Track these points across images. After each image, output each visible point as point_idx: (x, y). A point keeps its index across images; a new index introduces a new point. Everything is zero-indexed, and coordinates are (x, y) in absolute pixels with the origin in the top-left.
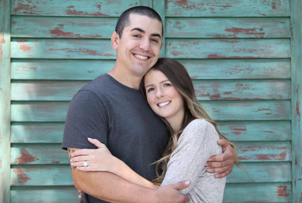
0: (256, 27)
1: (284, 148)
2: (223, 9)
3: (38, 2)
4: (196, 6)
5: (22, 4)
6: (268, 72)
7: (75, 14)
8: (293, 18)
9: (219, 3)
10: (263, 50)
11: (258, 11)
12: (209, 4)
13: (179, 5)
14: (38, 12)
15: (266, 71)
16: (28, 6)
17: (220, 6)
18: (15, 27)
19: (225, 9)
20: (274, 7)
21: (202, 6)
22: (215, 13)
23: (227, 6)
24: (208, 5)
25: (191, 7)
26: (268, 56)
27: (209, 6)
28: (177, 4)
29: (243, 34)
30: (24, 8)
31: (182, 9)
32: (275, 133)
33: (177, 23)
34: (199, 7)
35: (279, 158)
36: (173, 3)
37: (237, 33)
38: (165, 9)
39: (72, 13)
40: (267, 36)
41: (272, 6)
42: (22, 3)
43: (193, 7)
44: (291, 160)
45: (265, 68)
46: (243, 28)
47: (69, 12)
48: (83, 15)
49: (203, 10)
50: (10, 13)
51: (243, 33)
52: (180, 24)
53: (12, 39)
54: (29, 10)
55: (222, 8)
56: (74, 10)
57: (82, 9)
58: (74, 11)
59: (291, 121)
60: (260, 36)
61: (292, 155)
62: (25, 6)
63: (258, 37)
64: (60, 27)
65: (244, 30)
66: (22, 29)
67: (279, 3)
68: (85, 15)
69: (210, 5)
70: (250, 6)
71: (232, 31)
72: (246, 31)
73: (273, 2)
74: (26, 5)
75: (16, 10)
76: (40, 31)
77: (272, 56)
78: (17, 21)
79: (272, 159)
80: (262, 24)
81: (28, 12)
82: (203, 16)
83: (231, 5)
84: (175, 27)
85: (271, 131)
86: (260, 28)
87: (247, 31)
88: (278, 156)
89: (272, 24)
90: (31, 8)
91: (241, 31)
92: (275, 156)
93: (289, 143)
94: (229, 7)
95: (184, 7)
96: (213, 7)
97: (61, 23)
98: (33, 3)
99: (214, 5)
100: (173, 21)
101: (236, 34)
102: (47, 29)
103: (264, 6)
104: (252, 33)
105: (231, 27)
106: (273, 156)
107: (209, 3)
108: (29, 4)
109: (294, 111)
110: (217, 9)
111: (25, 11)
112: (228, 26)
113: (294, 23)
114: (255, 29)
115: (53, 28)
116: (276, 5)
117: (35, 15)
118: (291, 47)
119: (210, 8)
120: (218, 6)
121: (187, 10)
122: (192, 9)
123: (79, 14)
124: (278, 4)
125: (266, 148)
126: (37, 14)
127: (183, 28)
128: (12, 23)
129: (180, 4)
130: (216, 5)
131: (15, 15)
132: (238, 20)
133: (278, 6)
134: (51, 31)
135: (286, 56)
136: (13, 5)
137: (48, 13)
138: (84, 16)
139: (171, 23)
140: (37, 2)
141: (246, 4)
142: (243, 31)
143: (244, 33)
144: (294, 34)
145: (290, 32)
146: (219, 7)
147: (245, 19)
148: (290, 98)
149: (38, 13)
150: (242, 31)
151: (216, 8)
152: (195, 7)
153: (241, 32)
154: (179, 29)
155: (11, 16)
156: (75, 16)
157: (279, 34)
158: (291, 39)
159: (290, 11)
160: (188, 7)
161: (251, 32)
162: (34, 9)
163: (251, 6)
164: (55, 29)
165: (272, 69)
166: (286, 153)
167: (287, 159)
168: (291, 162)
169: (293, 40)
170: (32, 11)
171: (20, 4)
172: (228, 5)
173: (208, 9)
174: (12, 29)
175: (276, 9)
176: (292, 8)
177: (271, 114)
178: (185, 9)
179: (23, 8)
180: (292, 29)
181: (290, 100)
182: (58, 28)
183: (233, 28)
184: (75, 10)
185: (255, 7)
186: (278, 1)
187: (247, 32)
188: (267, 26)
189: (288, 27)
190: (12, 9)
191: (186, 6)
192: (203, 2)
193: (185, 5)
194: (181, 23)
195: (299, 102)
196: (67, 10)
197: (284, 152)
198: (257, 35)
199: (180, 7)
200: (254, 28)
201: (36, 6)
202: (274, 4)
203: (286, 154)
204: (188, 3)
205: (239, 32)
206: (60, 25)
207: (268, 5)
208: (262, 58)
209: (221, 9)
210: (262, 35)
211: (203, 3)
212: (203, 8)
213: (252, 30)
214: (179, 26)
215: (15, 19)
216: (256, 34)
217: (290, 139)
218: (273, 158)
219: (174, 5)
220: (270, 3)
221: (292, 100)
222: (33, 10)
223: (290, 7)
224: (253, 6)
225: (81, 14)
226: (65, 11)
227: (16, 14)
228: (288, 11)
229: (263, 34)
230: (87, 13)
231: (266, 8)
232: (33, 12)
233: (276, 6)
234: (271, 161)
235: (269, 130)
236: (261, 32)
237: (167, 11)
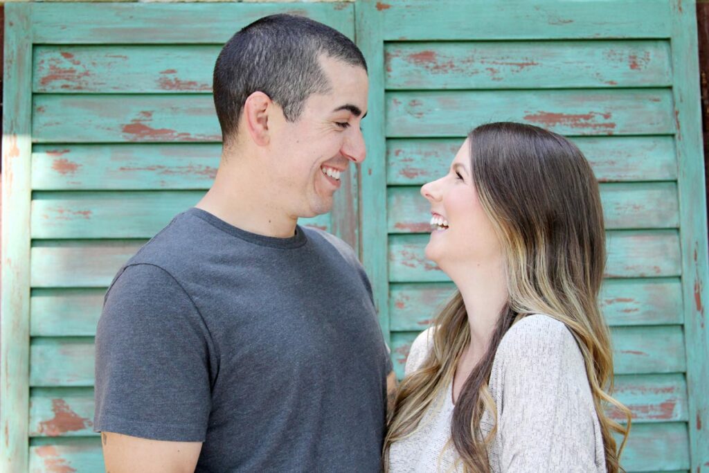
0: (596, 110)
1: (670, 390)
2: (518, 71)
3: (96, 62)
4: (456, 64)
5: (59, 68)
6: (627, 212)
7: (178, 87)
8: (680, 90)
9: (508, 57)
10: (613, 163)
11: (598, 74)
12: (485, 60)
13: (416, 62)
14: (95, 84)
15: (620, 211)
16: (72, 71)
17: (511, 64)
18: (41, 119)
19: (522, 70)
20: (634, 66)
21: (469, 64)
22: (499, 79)
23: (527, 64)
24: (482, 62)
25: (444, 66)
26: (626, 176)
27: (485, 64)
28: (412, 60)
29: (565, 127)
30: (63, 76)
31: (423, 73)
32: (648, 355)
33: (414, 103)
34: (463, 66)
35: (658, 413)
36: (404, 60)
37: (551, 124)
38: (385, 73)
39: (172, 86)
40: (621, 131)
41: (630, 62)
42: (58, 66)
43: (448, 67)
44: (687, 419)
45: (618, 204)
46: (565, 114)
47: (166, 83)
48: (196, 89)
49: (473, 73)
50: (32, 88)
51: (565, 125)
52: (419, 107)
53: (37, 148)
54: (73, 81)
55: (515, 68)
56: (176, 79)
57: (193, 78)
58: (178, 81)
59: (682, 326)
60: (604, 131)
61: (688, 406)
62: (65, 72)
63: (601, 133)
64: (144, 118)
65: (568, 117)
66: (57, 123)
67: (645, 56)
68: (201, 89)
69: (488, 62)
70: (578, 62)
71: (541, 120)
72: (572, 121)
73: (632, 55)
74: (68, 69)
75: (44, 81)
76: (98, 127)
77: (634, 176)
78: (46, 106)
79: (643, 418)
80: (607, 103)
81: (72, 86)
82: (473, 86)
83: (535, 62)
84: (409, 112)
85: (639, 350)
86: (603, 112)
87: (575, 120)
88: (656, 410)
89: (631, 103)
90: (79, 77)
91: (562, 119)
92: (649, 408)
93: (680, 377)
94: (531, 67)
95: (427, 67)
96: (495, 67)
97: (147, 109)
98: (84, 66)
99: (497, 61)
100: (403, 99)
101: (549, 126)
102: (114, 122)
103: (612, 64)
104: (586, 125)
105: (539, 112)
106: (645, 409)
107: (486, 58)
108: (75, 67)
109: (690, 302)
110: (504, 70)
111: (65, 82)
112: (531, 108)
113: (681, 101)
114: (593, 114)
115: (129, 119)
116: (638, 61)
117: (87, 91)
118: (677, 154)
119: (487, 69)
120: (507, 64)
121: (435, 73)
122: (446, 71)
123: (187, 86)
124: (643, 59)
125: (628, 392)
126: (91, 89)
127: (427, 114)
128: (34, 110)
129: (418, 60)
130: (500, 62)
131: (43, 92)
132: (553, 94)
133: (644, 63)
134: (124, 127)
135: (667, 176)
136: (39, 70)
137: (116, 86)
138: (198, 91)
139: (400, 103)
140: (94, 64)
141: (570, 60)
142: (566, 119)
143: (567, 125)
144: (683, 124)
145: (674, 122)
146: (509, 67)
147: (568, 93)
148: (679, 273)
149: (93, 87)
150: (564, 121)
151: (501, 69)
152: (452, 66)
153: (560, 122)
154: (419, 118)
155: (34, 94)
156: (179, 91)
157: (649, 126)
158: (677, 136)
159: (670, 74)
160: (437, 67)
161: (583, 121)
162: (86, 78)
163: (582, 63)
164: (134, 123)
165: (635, 207)
166: (673, 402)
167: (676, 416)
168: (687, 423)
169: (682, 139)
170: (80, 84)
171: (53, 68)
172: (529, 62)
173: (483, 72)
174: (36, 125)
175: (640, 69)
176: (676, 66)
177: (636, 310)
178: (430, 72)
179: (59, 76)
180: (677, 113)
181: (680, 277)
182: (139, 120)
183: (542, 112)
184: (179, 79)
185: (592, 64)
186: (643, 53)
187: (573, 123)
188: (621, 108)
189: (669, 110)
190: (36, 80)
191: (431, 65)
192: (473, 56)
193: (430, 62)
194: (421, 104)
195: (701, 283)
196: (161, 79)
197: (670, 400)
198: (598, 128)
199: (419, 68)
200: (591, 113)
201: (89, 73)
202: (634, 57)
203: (673, 405)
204: (437, 58)
205: (555, 122)
206: (144, 113)
207: (621, 60)
208: (610, 182)
209: (513, 71)
210: (608, 129)
211: (471, 59)
212: (471, 70)
213: (587, 117)
214: (419, 111)
215: (40, 102)
216: (595, 126)
217: (683, 370)
218: (643, 415)
219: (406, 63)
220: (623, 57)
221: (684, 278)
222: (84, 81)
223: (672, 66)
224: (585, 64)
225: (192, 86)
226: (156, 81)
227: (45, 90)
228: (667, 72)
229: (612, 125)
230: (206, 85)
231: (616, 67)
232: (83, 85)
233: (639, 63)
234: (640, 420)
235: (633, 349)
236: (607, 121)
237: (389, 76)
